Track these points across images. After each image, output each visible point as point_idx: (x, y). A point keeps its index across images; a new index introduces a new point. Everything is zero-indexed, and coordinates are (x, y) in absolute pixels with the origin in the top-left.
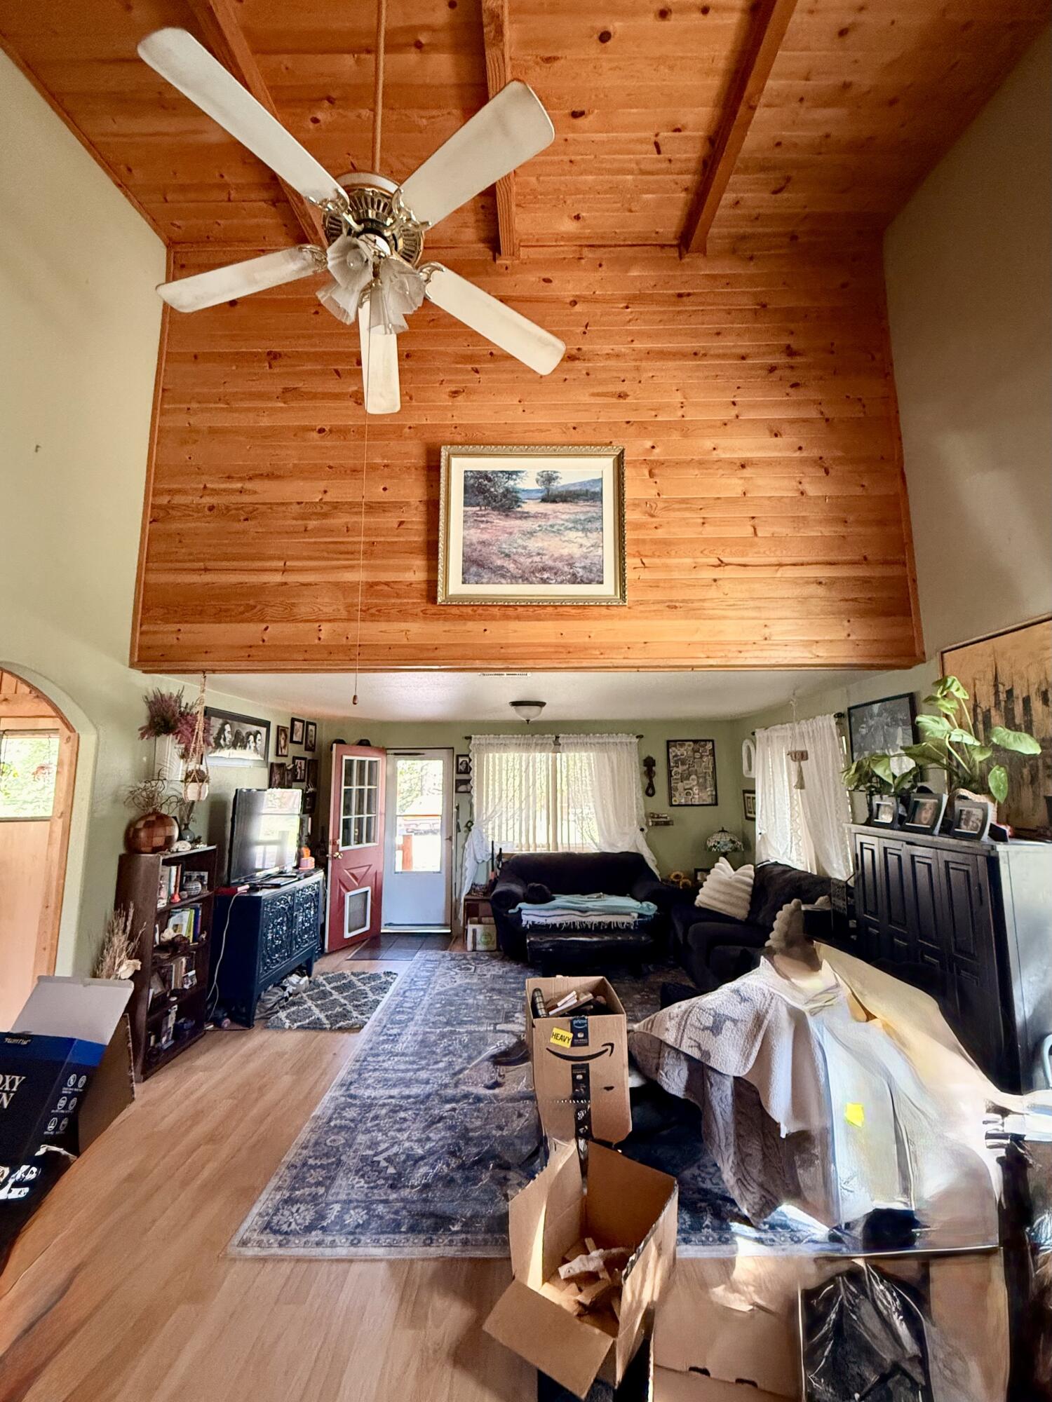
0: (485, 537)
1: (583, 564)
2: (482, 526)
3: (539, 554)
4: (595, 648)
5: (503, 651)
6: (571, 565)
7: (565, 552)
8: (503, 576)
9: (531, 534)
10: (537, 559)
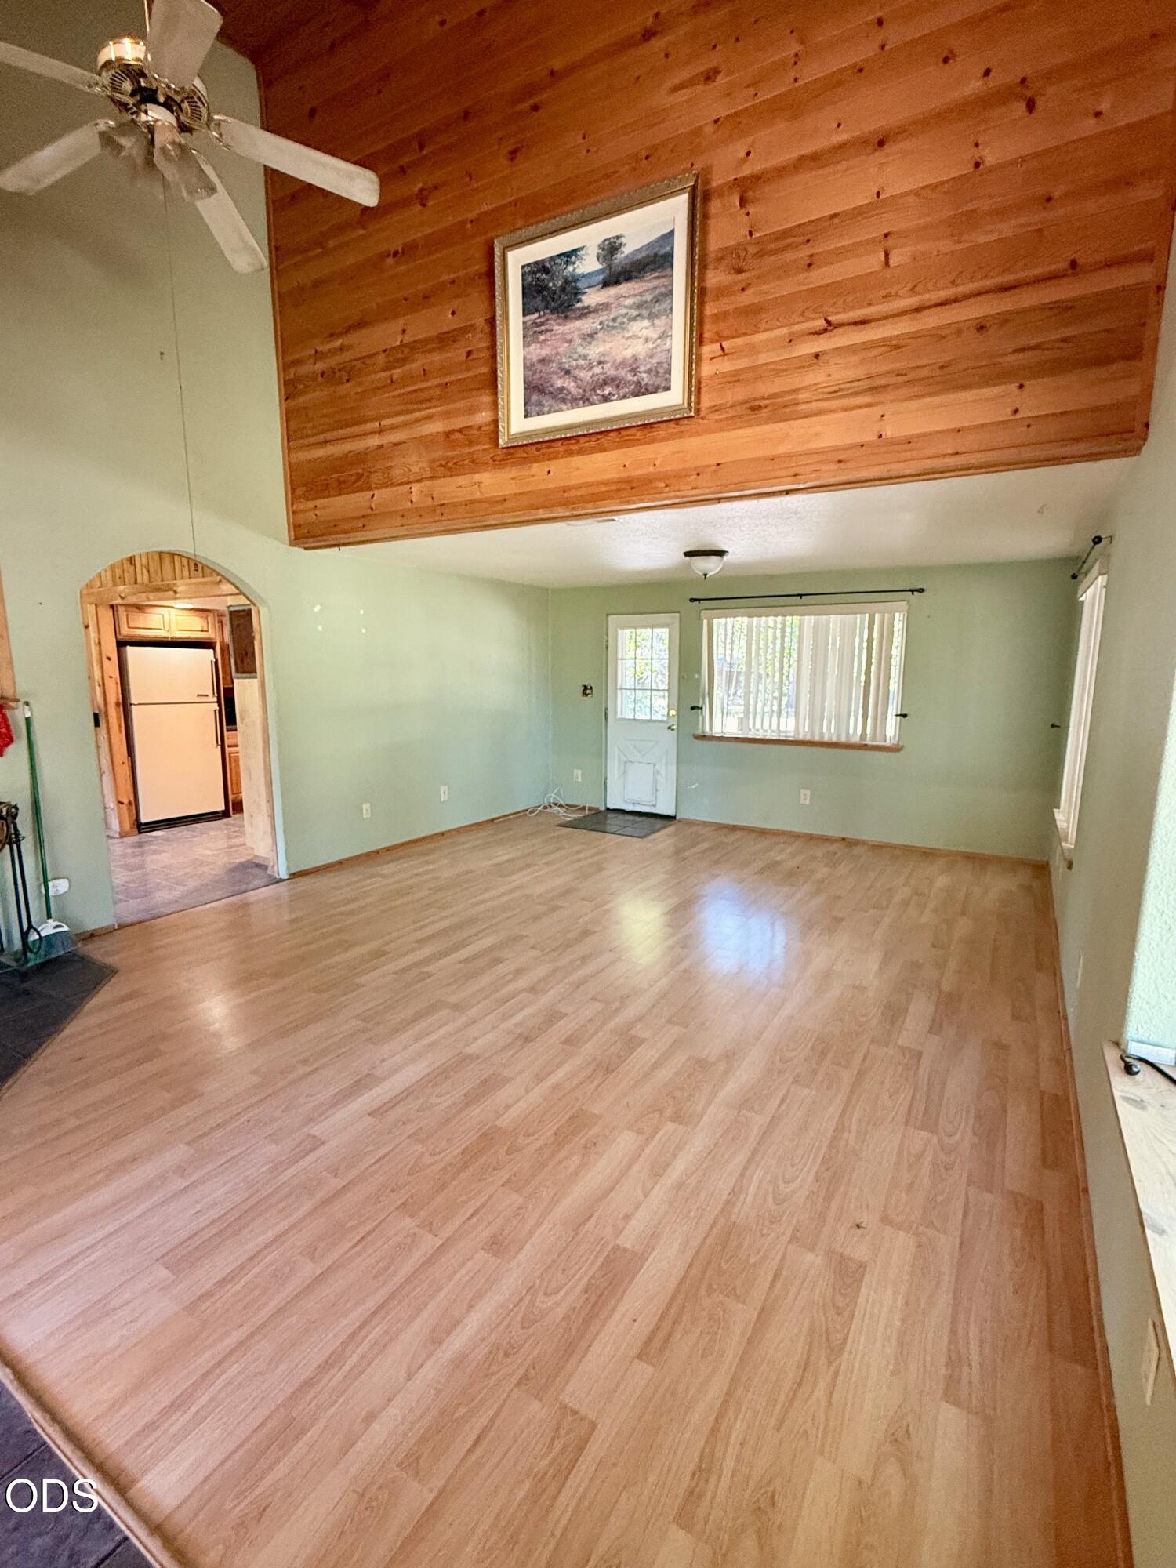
0: (546, 351)
1: (648, 366)
2: (542, 337)
3: (600, 363)
4: (660, 480)
5: (566, 495)
6: (634, 371)
7: (628, 353)
8: (564, 401)
9: (591, 336)
10: (597, 370)
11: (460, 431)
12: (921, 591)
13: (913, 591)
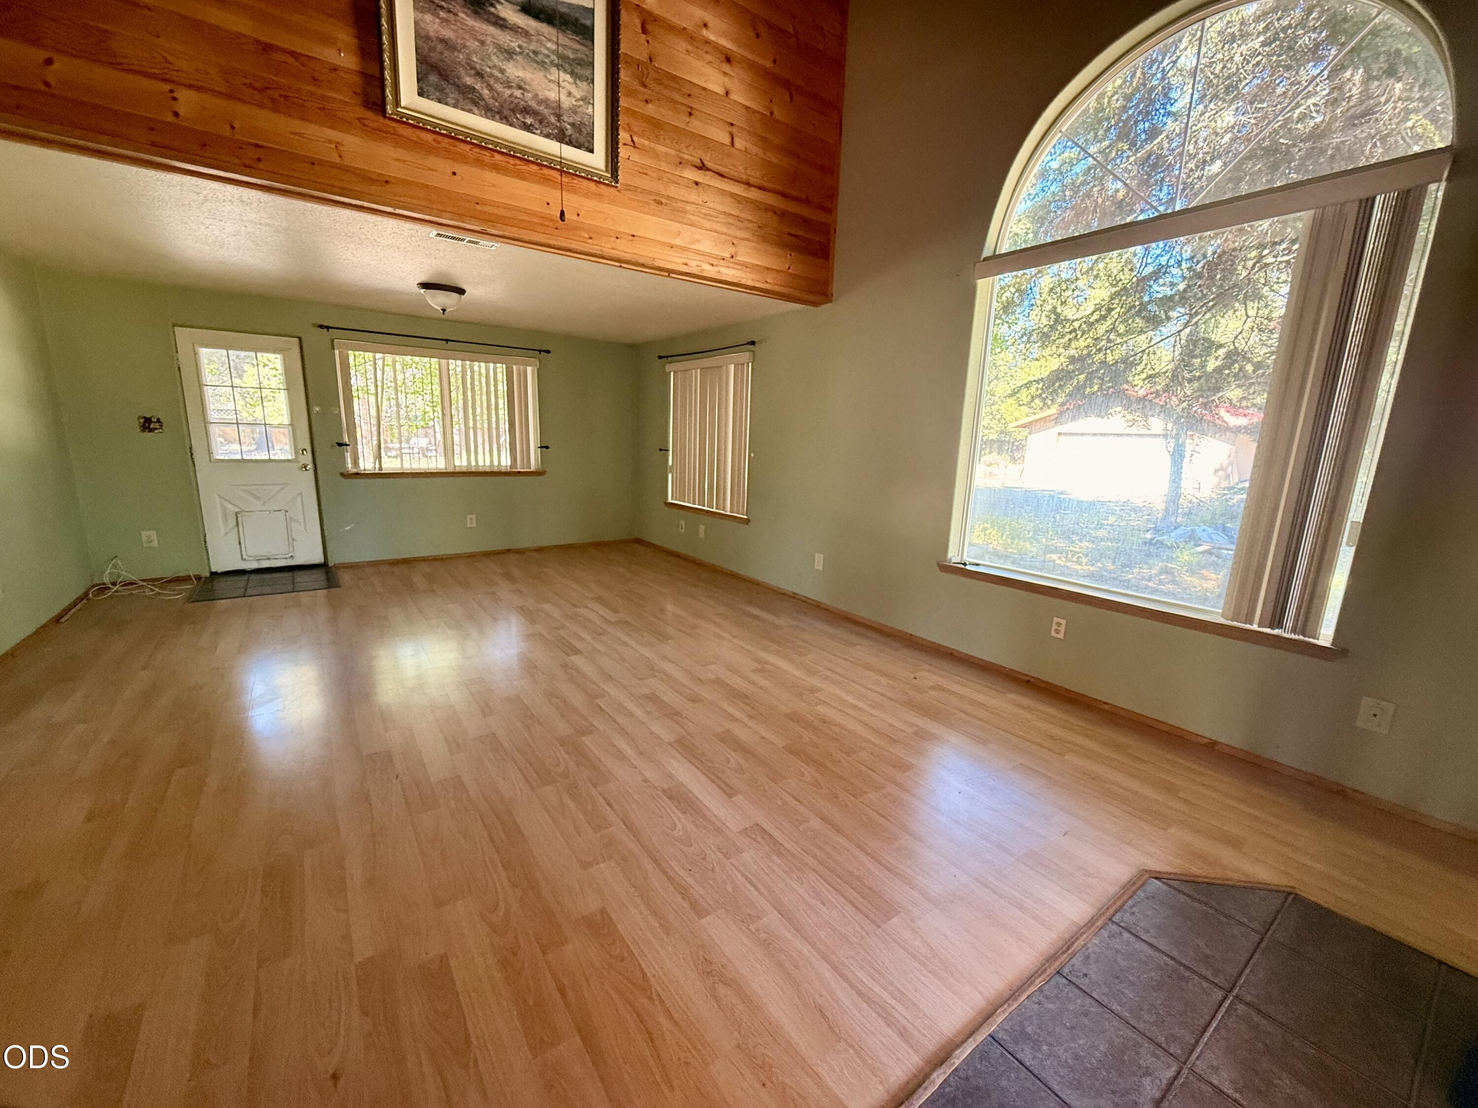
0: (447, 33)
1: (571, 120)
2: (442, 14)
3: (520, 87)
4: (584, 230)
5: (478, 207)
6: (559, 117)
7: (552, 95)
8: (475, 103)
9: (510, 54)
10: (518, 93)
11: (292, 54)
12: (548, 352)
13: (540, 351)
